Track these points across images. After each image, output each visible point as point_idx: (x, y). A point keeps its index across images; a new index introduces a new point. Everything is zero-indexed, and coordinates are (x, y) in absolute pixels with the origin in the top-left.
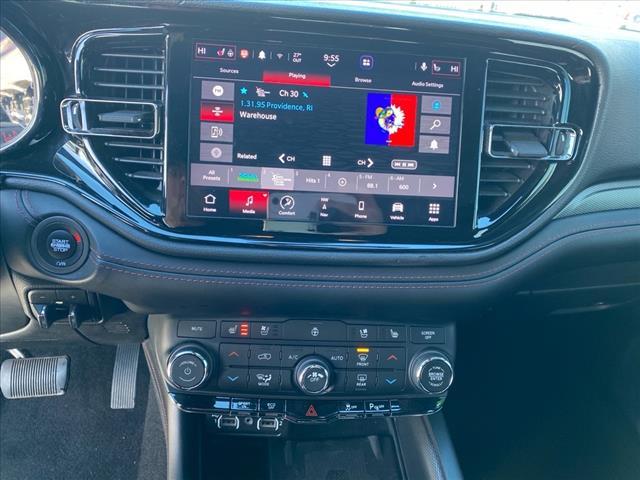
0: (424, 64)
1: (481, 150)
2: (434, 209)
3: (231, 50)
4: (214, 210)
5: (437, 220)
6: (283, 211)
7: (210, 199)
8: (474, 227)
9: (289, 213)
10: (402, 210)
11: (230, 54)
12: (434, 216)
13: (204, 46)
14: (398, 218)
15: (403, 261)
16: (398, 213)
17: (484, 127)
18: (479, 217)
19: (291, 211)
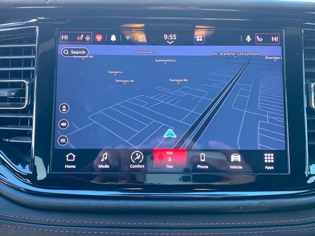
0: (248, 37)
1: (305, 105)
2: (269, 158)
3: (88, 36)
4: (74, 167)
5: (273, 168)
6: (134, 164)
7: (71, 157)
8: (307, 173)
9: (139, 166)
10: (240, 161)
11: (88, 38)
12: (270, 164)
13: (66, 34)
14: (237, 167)
15: (244, 207)
16: (236, 163)
17: (307, 85)
18: (310, 164)
19: (141, 164)
